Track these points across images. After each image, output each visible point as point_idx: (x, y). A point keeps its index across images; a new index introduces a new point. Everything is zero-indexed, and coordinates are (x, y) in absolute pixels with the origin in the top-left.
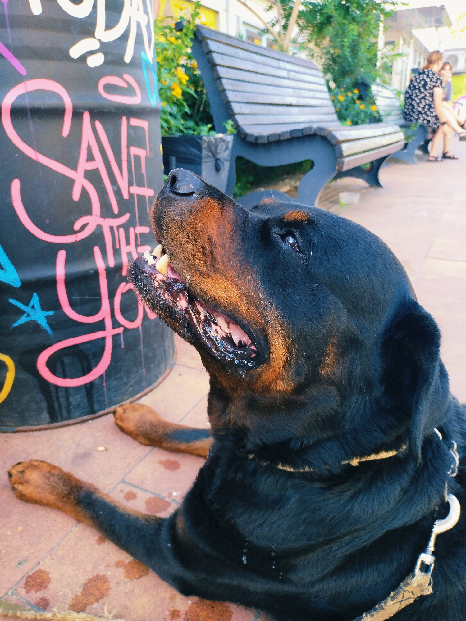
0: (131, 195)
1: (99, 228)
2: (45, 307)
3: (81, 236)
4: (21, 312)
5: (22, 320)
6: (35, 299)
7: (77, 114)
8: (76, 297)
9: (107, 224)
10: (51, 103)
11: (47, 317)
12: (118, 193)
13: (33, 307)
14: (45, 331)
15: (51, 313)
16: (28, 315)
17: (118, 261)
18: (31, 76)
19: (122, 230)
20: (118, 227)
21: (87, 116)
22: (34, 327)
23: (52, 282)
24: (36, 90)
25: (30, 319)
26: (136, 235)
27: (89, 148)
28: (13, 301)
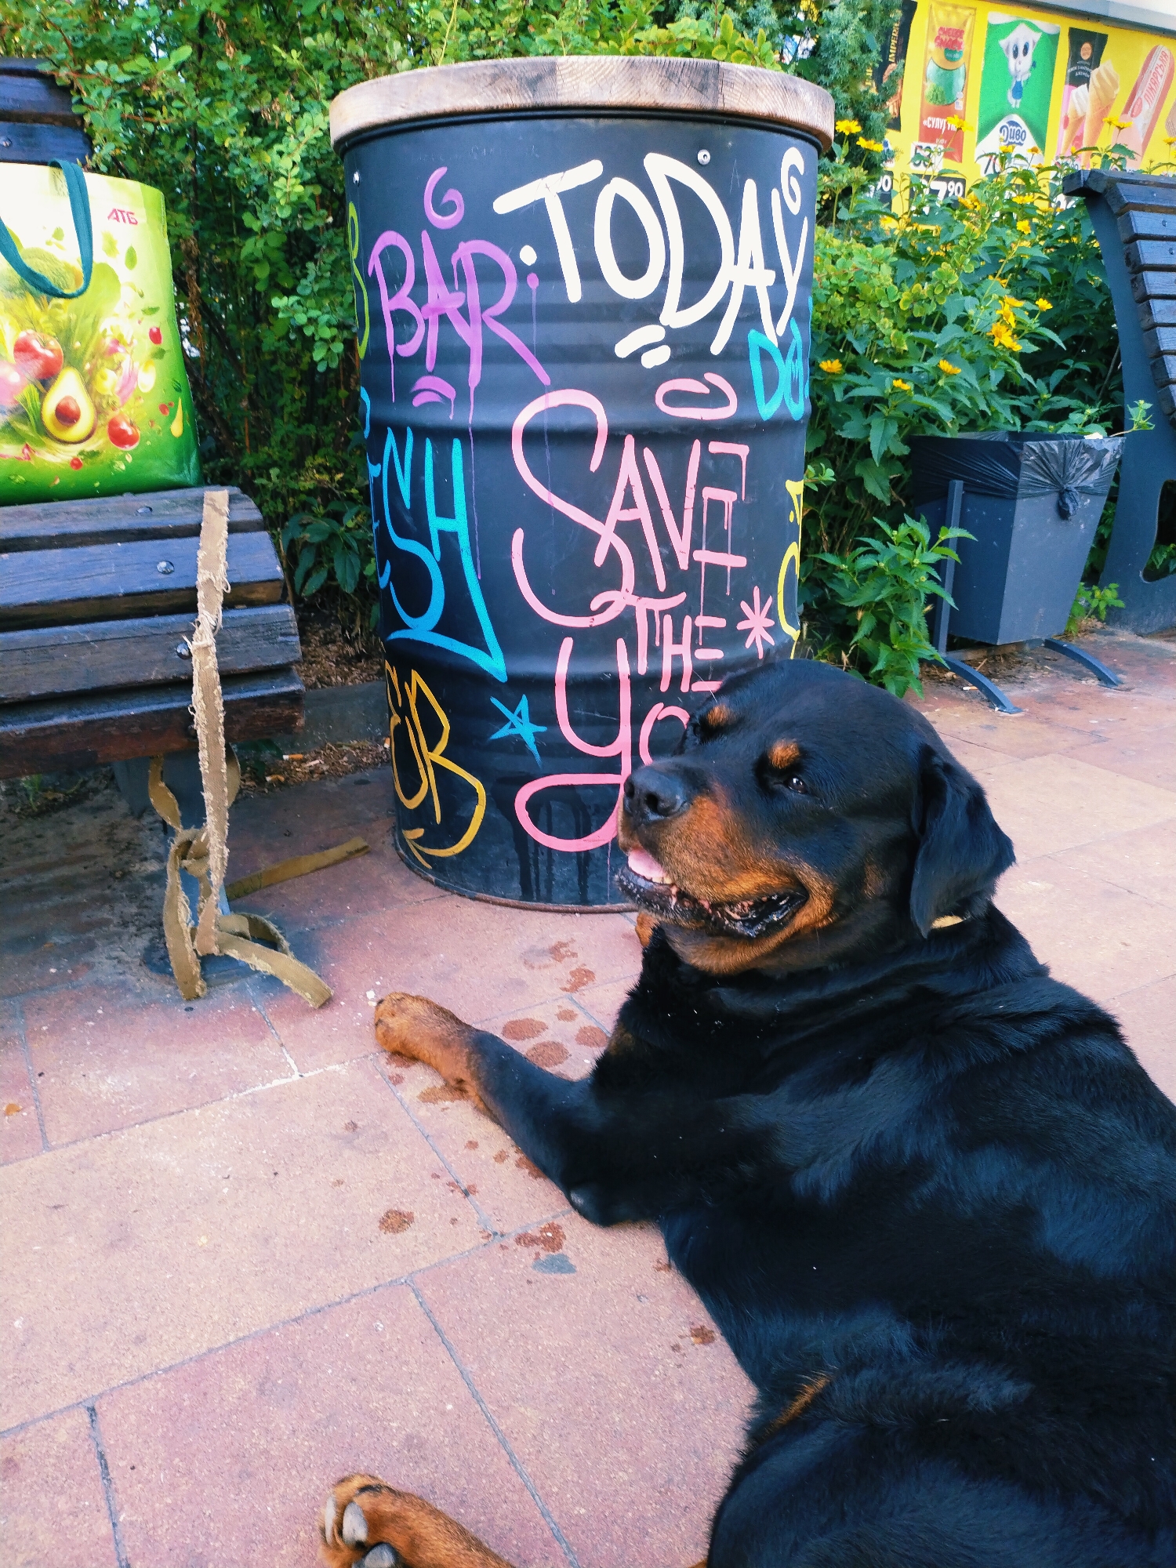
0: (694, 564)
1: (630, 610)
2: (535, 718)
3: (600, 620)
4: (504, 720)
5: (503, 732)
6: (524, 705)
7: (615, 439)
8: (581, 712)
9: (642, 605)
10: (577, 422)
11: (536, 734)
12: (670, 559)
13: (520, 715)
14: (531, 754)
15: (543, 729)
16: (513, 726)
17: (654, 667)
18: (557, 386)
19: (668, 619)
20: (662, 613)
21: (630, 442)
23: (549, 683)
24: (560, 406)
26: (695, 630)
27: (629, 489)
28: (496, 702)
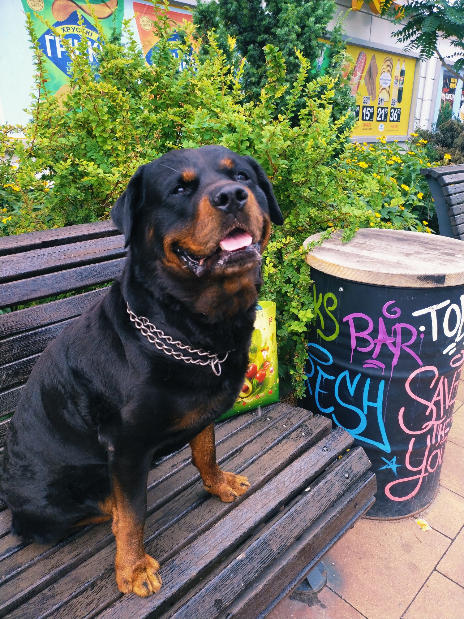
0: (449, 406)
1: (433, 426)
2: (398, 463)
3: (424, 431)
4: (385, 464)
5: (385, 467)
6: (394, 459)
7: (439, 377)
8: (413, 459)
9: (436, 424)
10: (430, 375)
11: (397, 467)
12: (445, 408)
13: (392, 462)
14: (394, 473)
15: (400, 466)
16: (388, 465)
17: (436, 441)
18: (424, 366)
20: (440, 424)
21: (442, 378)
22: (390, 470)
23: (405, 452)
24: (425, 371)
25: (388, 467)
26: (446, 425)
28: (383, 458)
